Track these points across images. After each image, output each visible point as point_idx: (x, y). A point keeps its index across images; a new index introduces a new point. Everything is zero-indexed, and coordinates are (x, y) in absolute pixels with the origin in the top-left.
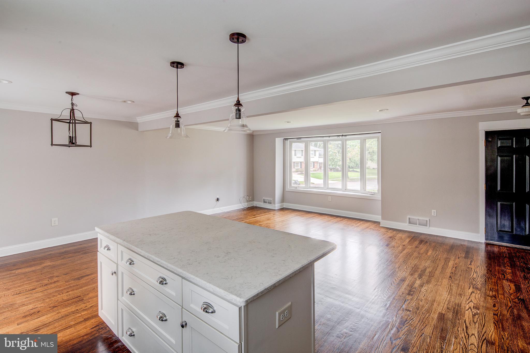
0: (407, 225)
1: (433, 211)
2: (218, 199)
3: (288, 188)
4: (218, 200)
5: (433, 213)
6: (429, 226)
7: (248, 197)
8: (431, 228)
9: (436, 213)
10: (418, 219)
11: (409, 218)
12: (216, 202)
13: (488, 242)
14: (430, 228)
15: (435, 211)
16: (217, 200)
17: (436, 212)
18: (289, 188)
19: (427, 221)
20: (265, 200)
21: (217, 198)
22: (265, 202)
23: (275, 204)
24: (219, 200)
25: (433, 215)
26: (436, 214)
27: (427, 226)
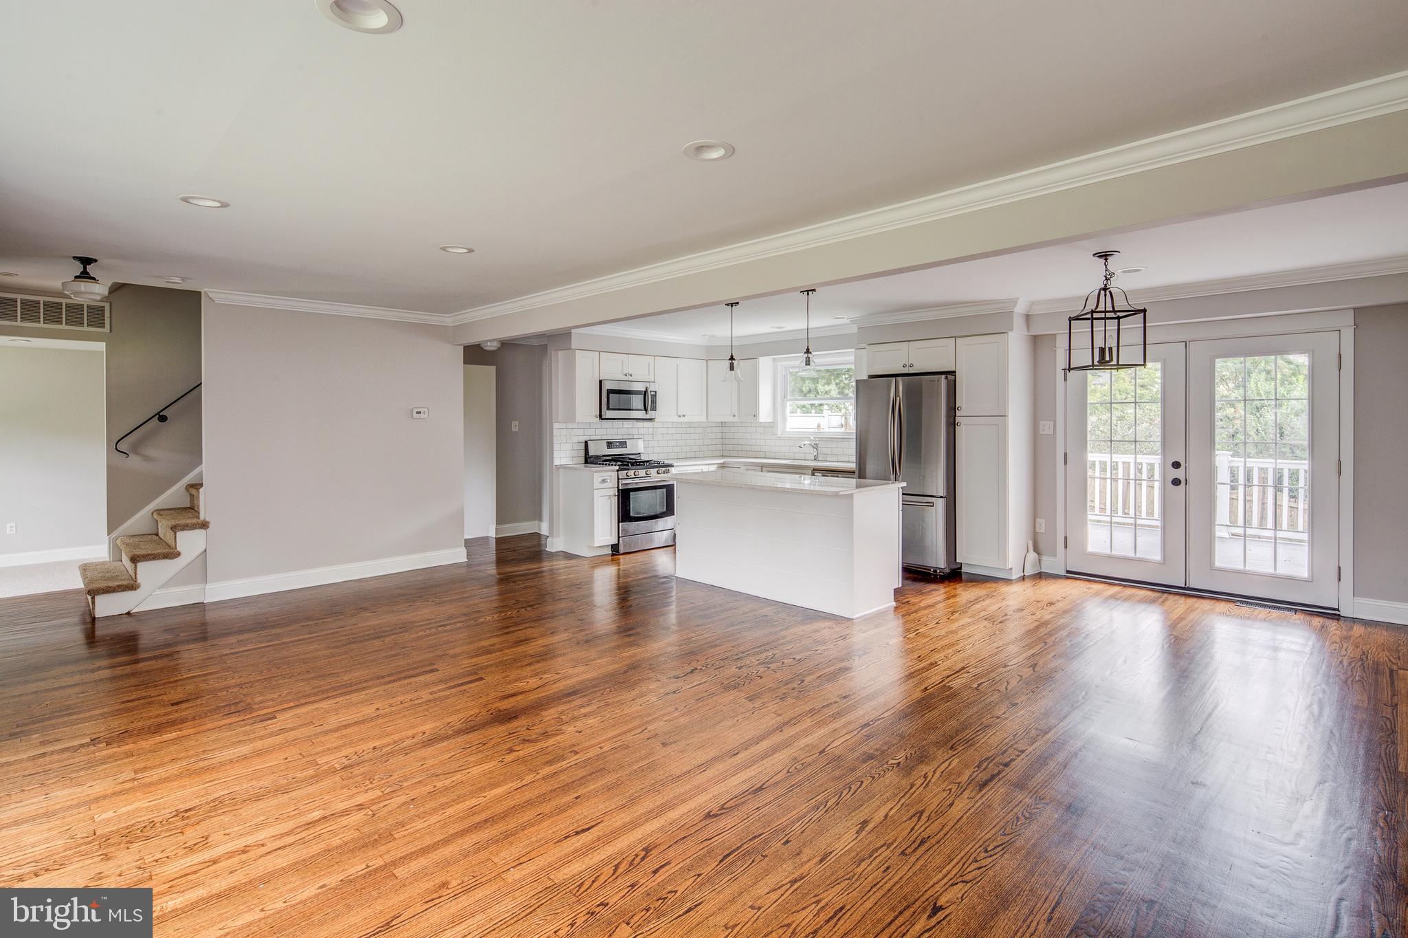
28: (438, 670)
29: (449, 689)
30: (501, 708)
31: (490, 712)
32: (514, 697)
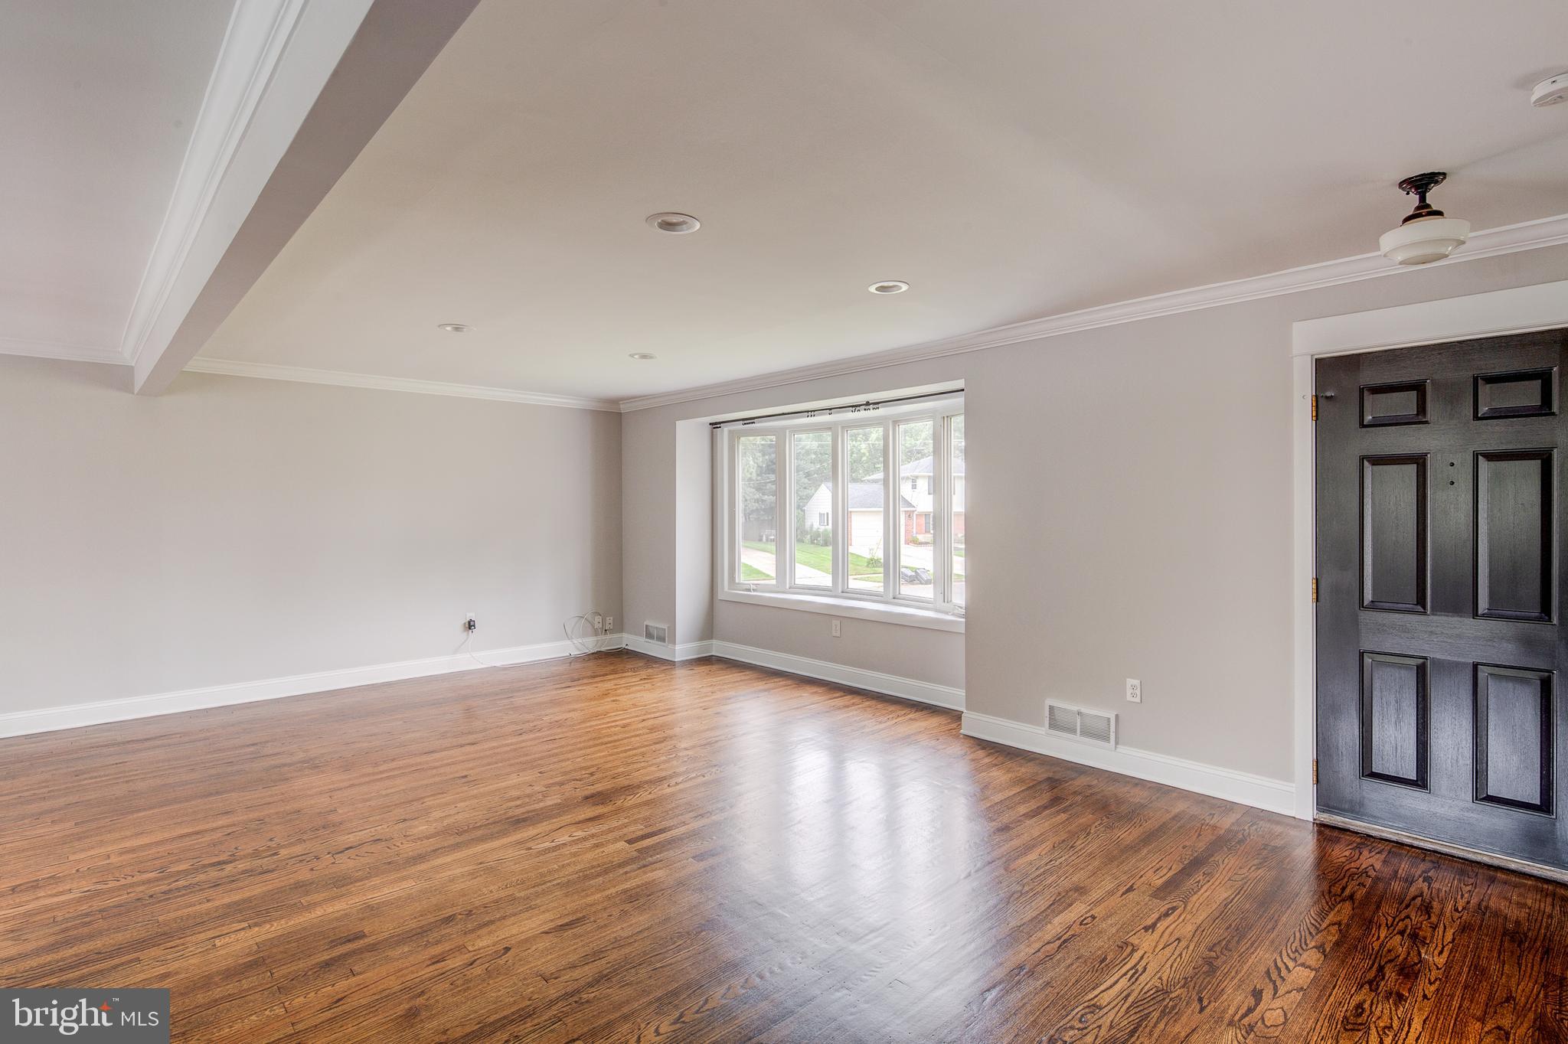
0: (1043, 733)
1: (1130, 682)
2: (472, 623)
3: (726, 589)
4: (470, 625)
5: (1129, 691)
6: (1117, 743)
7: (598, 619)
8: (1121, 749)
9: (1138, 692)
10: (1079, 713)
11: (1051, 708)
12: (466, 633)
13: (1326, 818)
14: (1118, 750)
15: (1136, 682)
16: (467, 626)
17: (1139, 689)
18: (729, 589)
19: (1109, 719)
20: (651, 630)
21: (468, 620)
22: (649, 635)
23: (674, 643)
24: (474, 626)
25: (1129, 698)
26: (1139, 694)
27: (1107, 739)
28: (693, 857)
29: (665, 828)
30: (601, 806)
31: (612, 803)
32: (588, 817)
